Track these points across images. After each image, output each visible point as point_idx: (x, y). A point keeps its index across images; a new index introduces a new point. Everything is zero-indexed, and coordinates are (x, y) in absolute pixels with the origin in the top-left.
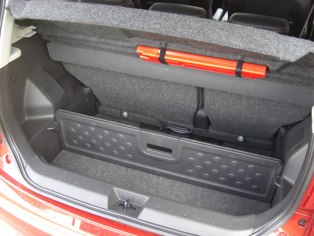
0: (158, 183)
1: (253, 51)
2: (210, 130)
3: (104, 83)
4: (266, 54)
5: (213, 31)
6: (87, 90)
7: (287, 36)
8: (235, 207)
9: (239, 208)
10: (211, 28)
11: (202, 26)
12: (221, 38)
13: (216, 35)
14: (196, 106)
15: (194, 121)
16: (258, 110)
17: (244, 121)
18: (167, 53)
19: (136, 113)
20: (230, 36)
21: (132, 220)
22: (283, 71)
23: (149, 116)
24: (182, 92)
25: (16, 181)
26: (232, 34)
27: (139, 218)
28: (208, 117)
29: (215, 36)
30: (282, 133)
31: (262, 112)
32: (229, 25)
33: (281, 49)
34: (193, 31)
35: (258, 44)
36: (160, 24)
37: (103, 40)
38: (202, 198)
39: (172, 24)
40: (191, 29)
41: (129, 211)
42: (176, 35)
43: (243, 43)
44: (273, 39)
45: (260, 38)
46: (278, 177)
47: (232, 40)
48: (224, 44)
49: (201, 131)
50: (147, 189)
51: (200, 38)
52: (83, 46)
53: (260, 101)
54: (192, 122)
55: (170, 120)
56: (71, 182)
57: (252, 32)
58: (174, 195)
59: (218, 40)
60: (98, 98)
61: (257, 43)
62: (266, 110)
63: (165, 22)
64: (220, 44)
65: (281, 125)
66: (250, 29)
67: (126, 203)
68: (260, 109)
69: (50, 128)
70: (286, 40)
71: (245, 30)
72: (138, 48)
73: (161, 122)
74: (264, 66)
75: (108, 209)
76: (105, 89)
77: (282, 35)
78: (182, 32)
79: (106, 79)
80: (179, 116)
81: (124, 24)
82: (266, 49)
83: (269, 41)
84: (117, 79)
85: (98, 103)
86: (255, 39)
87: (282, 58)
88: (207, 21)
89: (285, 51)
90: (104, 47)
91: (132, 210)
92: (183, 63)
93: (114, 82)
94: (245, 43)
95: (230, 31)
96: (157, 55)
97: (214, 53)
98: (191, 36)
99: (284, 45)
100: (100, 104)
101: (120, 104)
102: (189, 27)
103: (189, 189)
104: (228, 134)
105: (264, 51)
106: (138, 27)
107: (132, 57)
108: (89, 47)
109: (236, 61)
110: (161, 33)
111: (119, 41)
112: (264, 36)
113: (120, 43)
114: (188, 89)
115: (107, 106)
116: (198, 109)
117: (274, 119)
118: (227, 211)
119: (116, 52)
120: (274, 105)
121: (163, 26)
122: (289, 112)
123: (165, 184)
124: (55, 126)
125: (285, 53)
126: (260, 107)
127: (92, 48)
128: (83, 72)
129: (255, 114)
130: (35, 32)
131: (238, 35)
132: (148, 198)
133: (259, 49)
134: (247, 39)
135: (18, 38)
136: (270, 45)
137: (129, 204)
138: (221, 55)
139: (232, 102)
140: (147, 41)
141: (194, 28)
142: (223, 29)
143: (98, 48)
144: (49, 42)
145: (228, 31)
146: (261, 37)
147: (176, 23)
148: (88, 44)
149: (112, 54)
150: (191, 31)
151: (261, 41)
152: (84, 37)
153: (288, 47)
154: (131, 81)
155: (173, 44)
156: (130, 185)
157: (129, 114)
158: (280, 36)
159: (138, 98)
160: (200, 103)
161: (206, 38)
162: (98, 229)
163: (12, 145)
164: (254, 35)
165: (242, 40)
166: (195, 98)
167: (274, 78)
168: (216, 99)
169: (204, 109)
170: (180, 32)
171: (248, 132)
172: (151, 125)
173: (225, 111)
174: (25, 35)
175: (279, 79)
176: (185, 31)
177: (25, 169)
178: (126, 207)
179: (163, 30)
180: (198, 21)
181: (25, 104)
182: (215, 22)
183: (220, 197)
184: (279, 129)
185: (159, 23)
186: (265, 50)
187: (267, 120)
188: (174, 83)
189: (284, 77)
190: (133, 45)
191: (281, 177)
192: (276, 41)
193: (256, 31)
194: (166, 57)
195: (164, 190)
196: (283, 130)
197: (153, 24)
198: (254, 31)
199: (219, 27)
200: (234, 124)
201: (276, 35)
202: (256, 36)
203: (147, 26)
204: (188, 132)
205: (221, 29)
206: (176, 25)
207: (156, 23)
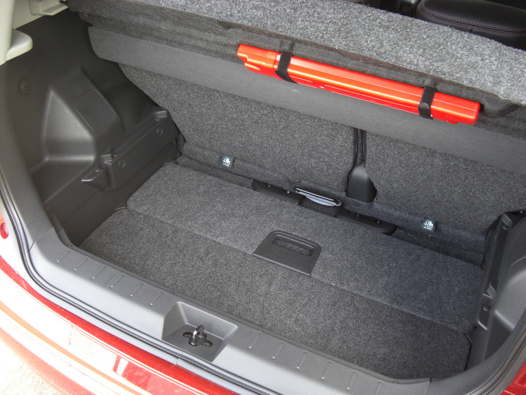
0: (267, 294)
1: (443, 76)
2: (376, 205)
3: (190, 105)
4: (470, 86)
5: (367, 31)
6: (161, 114)
7: (520, 50)
8: (401, 354)
9: (408, 357)
10: (363, 23)
11: (346, 18)
12: (382, 46)
13: (373, 38)
14: (351, 160)
15: (348, 185)
16: (464, 179)
17: (437, 195)
18: (293, 61)
19: (245, 161)
20: (400, 43)
21: (202, 365)
22: (512, 114)
23: (268, 169)
24: (326, 132)
25: (14, 271)
26: (405, 39)
27: (214, 362)
28: (373, 181)
29: (371, 41)
30: (506, 226)
31: (471, 183)
32: (402, 20)
33: (504, 78)
34: (327, 28)
35: (456, 64)
36: (265, 9)
37: (179, 29)
38: (343, 330)
39: (288, 10)
40: (323, 22)
41: (200, 346)
42: (293, 33)
43: (427, 58)
44: (489, 55)
45: (461, 52)
46: (485, 309)
47: (405, 52)
48: (387, 58)
49: (359, 205)
50: (247, 303)
51: (338, 43)
52: (149, 37)
53: (469, 163)
54: (342, 187)
55: (305, 180)
56: (105, 284)
57: (447, 37)
58: (293, 319)
59: (376, 49)
60: (181, 130)
61: (455, 61)
62: (479, 181)
63: (274, 6)
64: (378, 58)
65: (505, 210)
66: (444, 31)
67: (195, 333)
68: (467, 178)
69: (85, 179)
70: (517, 60)
71: (431, 33)
72: (241, 48)
73: (289, 181)
74: (475, 101)
75: (163, 339)
76: (192, 115)
77: (510, 48)
78: (306, 28)
79: (193, 98)
80: (320, 175)
81: (195, 5)
82: (472, 75)
83: (480, 58)
84: (211, 100)
85: (182, 138)
86: (452, 52)
87: (505, 96)
88: (359, 8)
89: (512, 81)
90: (185, 41)
91: (206, 345)
92: (323, 84)
93: (207, 104)
94: (429, 59)
95: (401, 33)
96: (274, 64)
97: (381, 68)
98: (322, 37)
99: (511, 69)
100: (185, 140)
101: (219, 144)
102: (321, 18)
103: (322, 311)
104: (407, 215)
105: (466, 79)
106: (222, 12)
107: (235, 64)
108: (160, 39)
109: (422, 88)
110: (264, 27)
111: (208, 32)
112: (472, 48)
113: (210, 36)
114: (336, 129)
115: (197, 145)
116: (355, 165)
117: (492, 198)
118: (385, 359)
119: (207, 52)
120: (493, 173)
121: (268, 14)
122: (521, 189)
123: (281, 296)
124: (96, 176)
125: (513, 85)
126: (468, 174)
127: (165, 42)
128: (153, 83)
129: (458, 184)
130: (65, 7)
131: (418, 42)
132: (236, 327)
133: (457, 75)
134: (435, 52)
135: (35, 15)
136: (481, 67)
137: (201, 333)
138: (393, 73)
139: (416, 159)
140: (257, 37)
141: (330, 22)
142: (388, 28)
143: (175, 42)
144: (91, 25)
145: (399, 32)
146: (465, 49)
147: (295, 10)
148: (157, 34)
149: (200, 55)
150: (323, 28)
151: (464, 57)
152: (148, 22)
153: (520, 73)
154: (237, 106)
155: (304, 47)
156: (217, 292)
157: (234, 161)
158: (506, 50)
159: (248, 135)
160: (359, 155)
161: (351, 44)
162: (141, 374)
163: (10, 207)
164: (451, 44)
165: (423, 53)
166: (349, 144)
167: (496, 125)
168: (388, 151)
169: (365, 167)
170: (302, 29)
171: (443, 216)
172: (271, 185)
173: (403, 174)
174: (45, 11)
175: (506, 127)
176: (311, 27)
177: (29, 251)
178: (194, 340)
179: (269, 23)
180: (340, 7)
181: (45, 134)
182: (373, 12)
183: (375, 331)
184: (500, 217)
185: (263, 7)
186: (468, 77)
187: (478, 198)
188: (312, 117)
189: (516, 125)
190: (232, 42)
191: (491, 311)
192: (496, 60)
193: (456, 36)
194: (289, 70)
195: (276, 308)
196: (507, 220)
197: (251, 8)
198: (451, 35)
199: (380, 23)
200: (418, 199)
201: (497, 48)
202: (454, 47)
203: (239, 12)
204: (335, 204)
205: (383, 28)
206: (295, 12)
207: (257, 8)
